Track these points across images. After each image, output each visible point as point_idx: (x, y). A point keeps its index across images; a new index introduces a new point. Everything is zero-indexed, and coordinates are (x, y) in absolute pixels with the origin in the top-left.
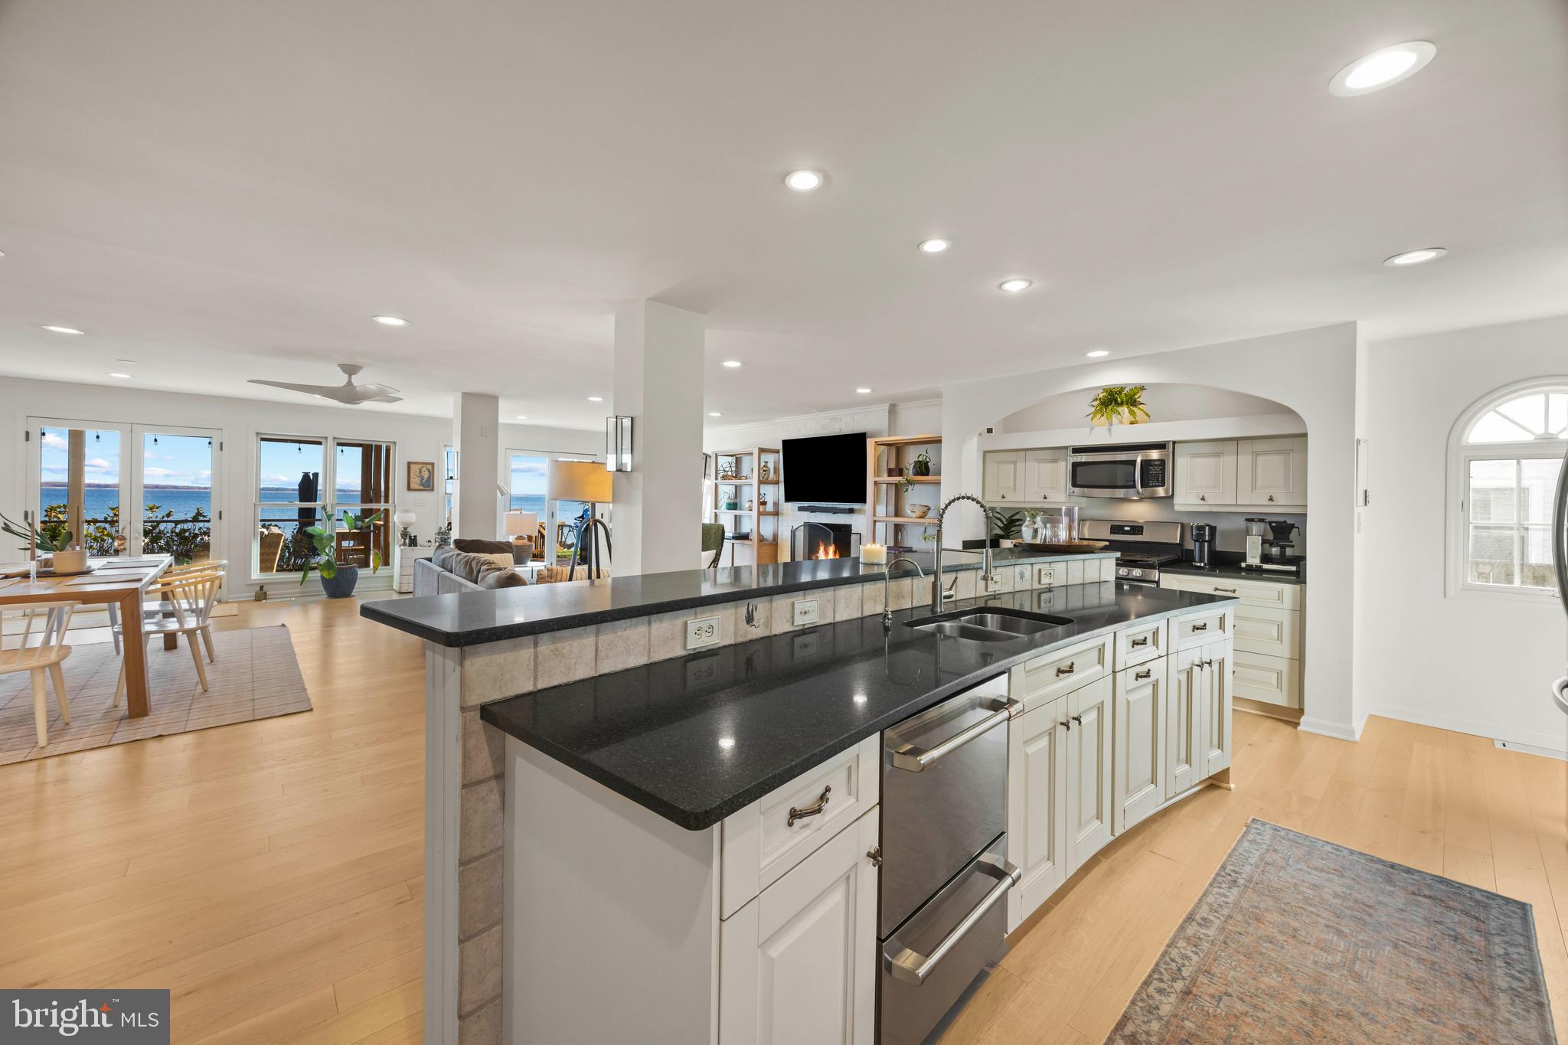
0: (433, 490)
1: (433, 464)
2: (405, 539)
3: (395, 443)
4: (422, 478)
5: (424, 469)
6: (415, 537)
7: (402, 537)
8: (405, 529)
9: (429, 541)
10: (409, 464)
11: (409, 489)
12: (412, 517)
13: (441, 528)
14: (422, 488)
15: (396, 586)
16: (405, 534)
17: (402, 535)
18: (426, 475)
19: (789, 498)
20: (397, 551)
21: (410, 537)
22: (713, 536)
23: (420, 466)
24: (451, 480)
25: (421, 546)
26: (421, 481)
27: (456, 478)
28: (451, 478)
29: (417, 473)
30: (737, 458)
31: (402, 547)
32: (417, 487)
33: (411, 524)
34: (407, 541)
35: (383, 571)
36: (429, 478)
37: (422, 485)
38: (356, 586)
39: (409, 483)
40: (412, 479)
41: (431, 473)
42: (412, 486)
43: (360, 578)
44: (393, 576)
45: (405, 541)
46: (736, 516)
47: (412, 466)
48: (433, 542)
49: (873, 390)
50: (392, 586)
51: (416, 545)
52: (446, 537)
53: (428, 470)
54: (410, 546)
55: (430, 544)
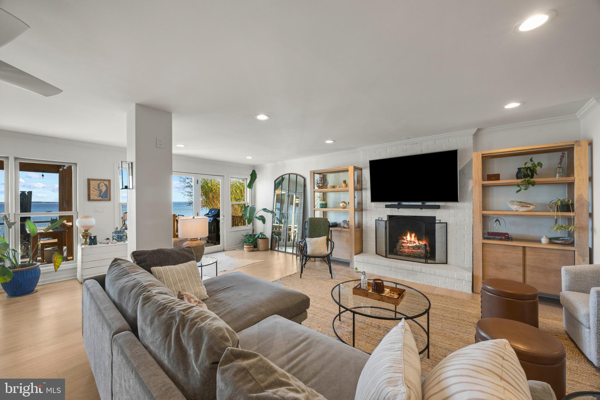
0: (110, 200)
1: (109, 181)
2: (86, 239)
3: (76, 164)
4: (100, 191)
5: (102, 184)
6: (95, 237)
7: (83, 237)
8: (86, 231)
9: (108, 239)
10: (89, 180)
11: (89, 199)
12: (92, 221)
13: (117, 228)
14: (100, 198)
15: (79, 276)
16: (86, 235)
17: (83, 236)
18: (104, 189)
19: (374, 199)
20: (79, 249)
21: (90, 237)
22: (323, 227)
23: (99, 182)
24: (126, 190)
25: (100, 243)
26: (100, 193)
27: (131, 187)
28: (126, 187)
29: (96, 187)
30: (323, 175)
31: (83, 246)
32: (96, 198)
33: (91, 227)
34: (88, 240)
35: (65, 265)
36: (106, 191)
37: (100, 196)
38: (39, 280)
39: (89, 195)
40: (91, 192)
41: (108, 188)
42: (92, 197)
43: (43, 273)
44: (76, 268)
45: (86, 240)
46: (323, 212)
47: (91, 182)
48: (111, 239)
49: (523, 103)
50: (76, 276)
51: (95, 243)
52: (122, 235)
53: (106, 185)
54: (90, 244)
55: (108, 241)
